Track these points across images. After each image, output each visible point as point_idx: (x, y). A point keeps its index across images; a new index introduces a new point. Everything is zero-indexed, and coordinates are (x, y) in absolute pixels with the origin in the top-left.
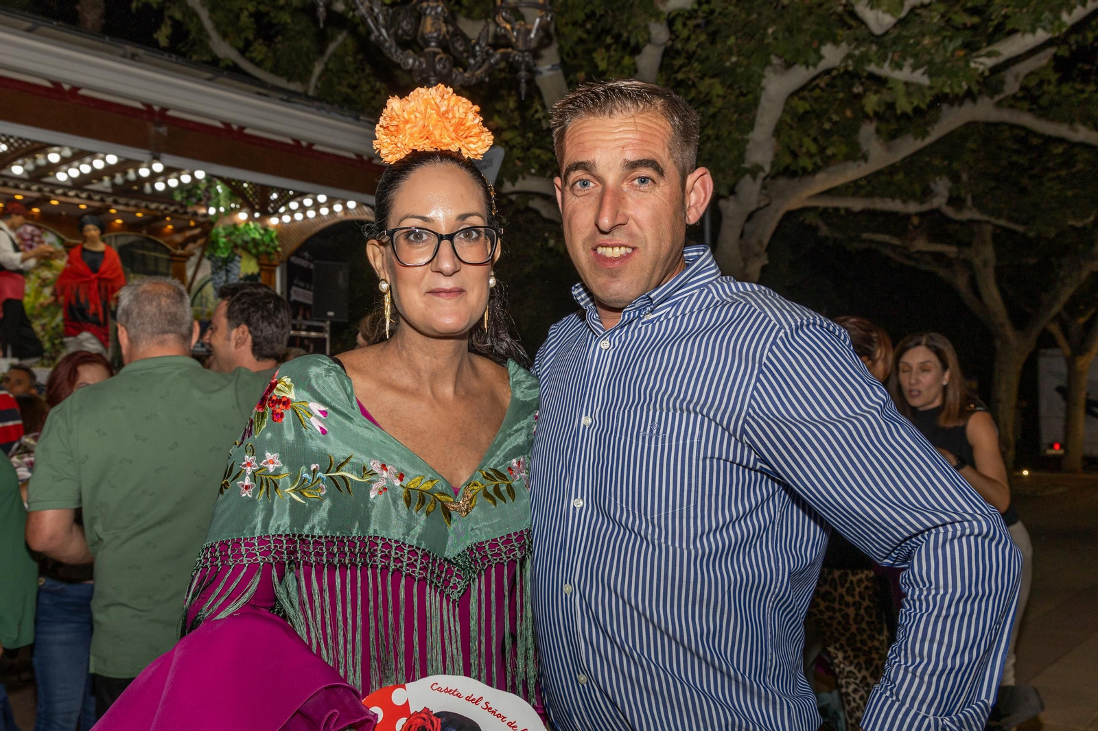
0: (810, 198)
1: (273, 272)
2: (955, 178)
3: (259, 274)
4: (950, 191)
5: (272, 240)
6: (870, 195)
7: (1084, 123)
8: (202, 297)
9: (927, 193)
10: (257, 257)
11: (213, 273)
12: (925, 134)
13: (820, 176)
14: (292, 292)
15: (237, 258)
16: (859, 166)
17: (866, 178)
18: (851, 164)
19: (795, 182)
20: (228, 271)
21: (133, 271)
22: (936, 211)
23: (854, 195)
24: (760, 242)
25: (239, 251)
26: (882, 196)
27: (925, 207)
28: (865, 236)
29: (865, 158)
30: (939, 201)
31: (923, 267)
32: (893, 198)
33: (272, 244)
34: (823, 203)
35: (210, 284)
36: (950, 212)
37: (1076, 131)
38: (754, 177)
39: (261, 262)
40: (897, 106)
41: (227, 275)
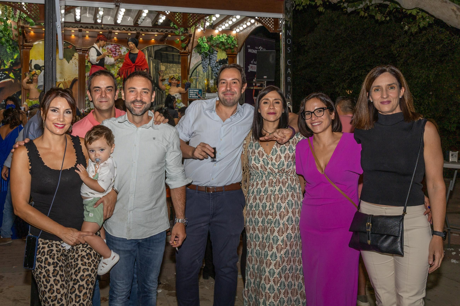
1: (236, 57)
3: (227, 59)
5: (232, 42)
8: (197, 71)
10: (225, 50)
11: (202, 60)
14: (249, 67)
15: (215, 52)
20: (210, 59)
21: (161, 62)
25: (215, 49)
33: (232, 44)
35: (201, 65)
39: (228, 53)
41: (210, 61)
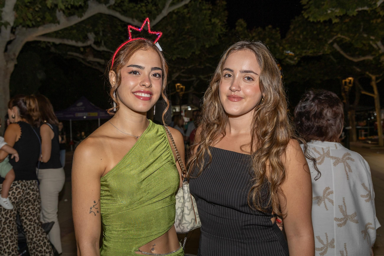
0: (37, 37)
2: (97, 34)
4: (95, 38)
6: (63, 38)
7: (137, 19)
9: (86, 38)
12: (81, 16)
13: (40, 28)
16: (56, 26)
17: (61, 30)
18: (53, 24)
19: (29, 30)
22: (90, 46)
23: (56, 37)
24: (14, 55)
26: (68, 38)
27: (85, 45)
28: (69, 53)
29: (59, 23)
30: (90, 42)
31: (94, 67)
32: (72, 39)
34: (42, 39)
36: (95, 47)
37: (134, 21)
38: (6, 27)
40: (59, 6)
